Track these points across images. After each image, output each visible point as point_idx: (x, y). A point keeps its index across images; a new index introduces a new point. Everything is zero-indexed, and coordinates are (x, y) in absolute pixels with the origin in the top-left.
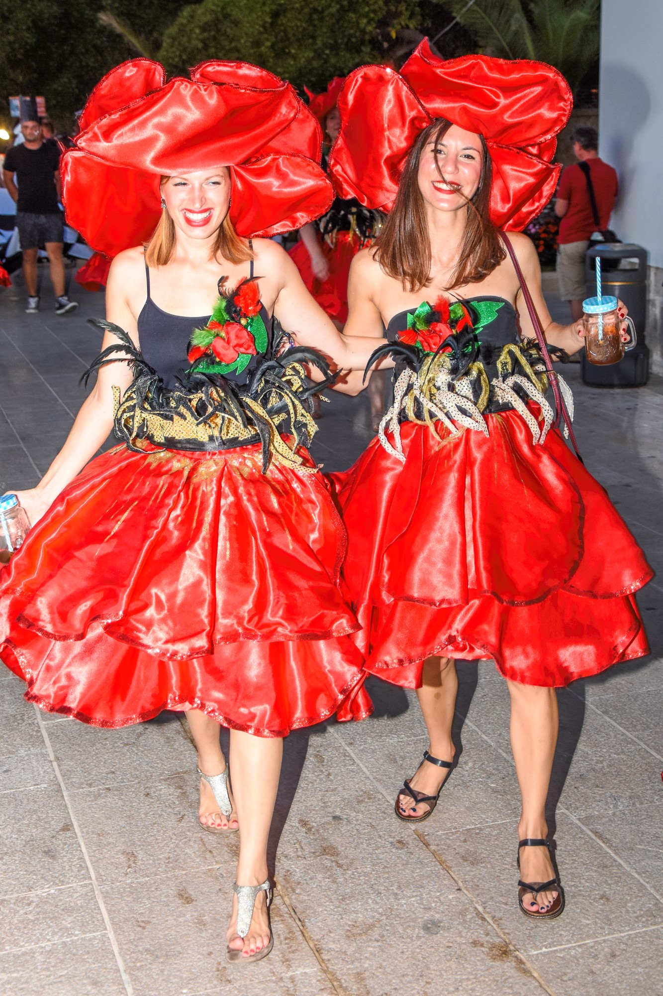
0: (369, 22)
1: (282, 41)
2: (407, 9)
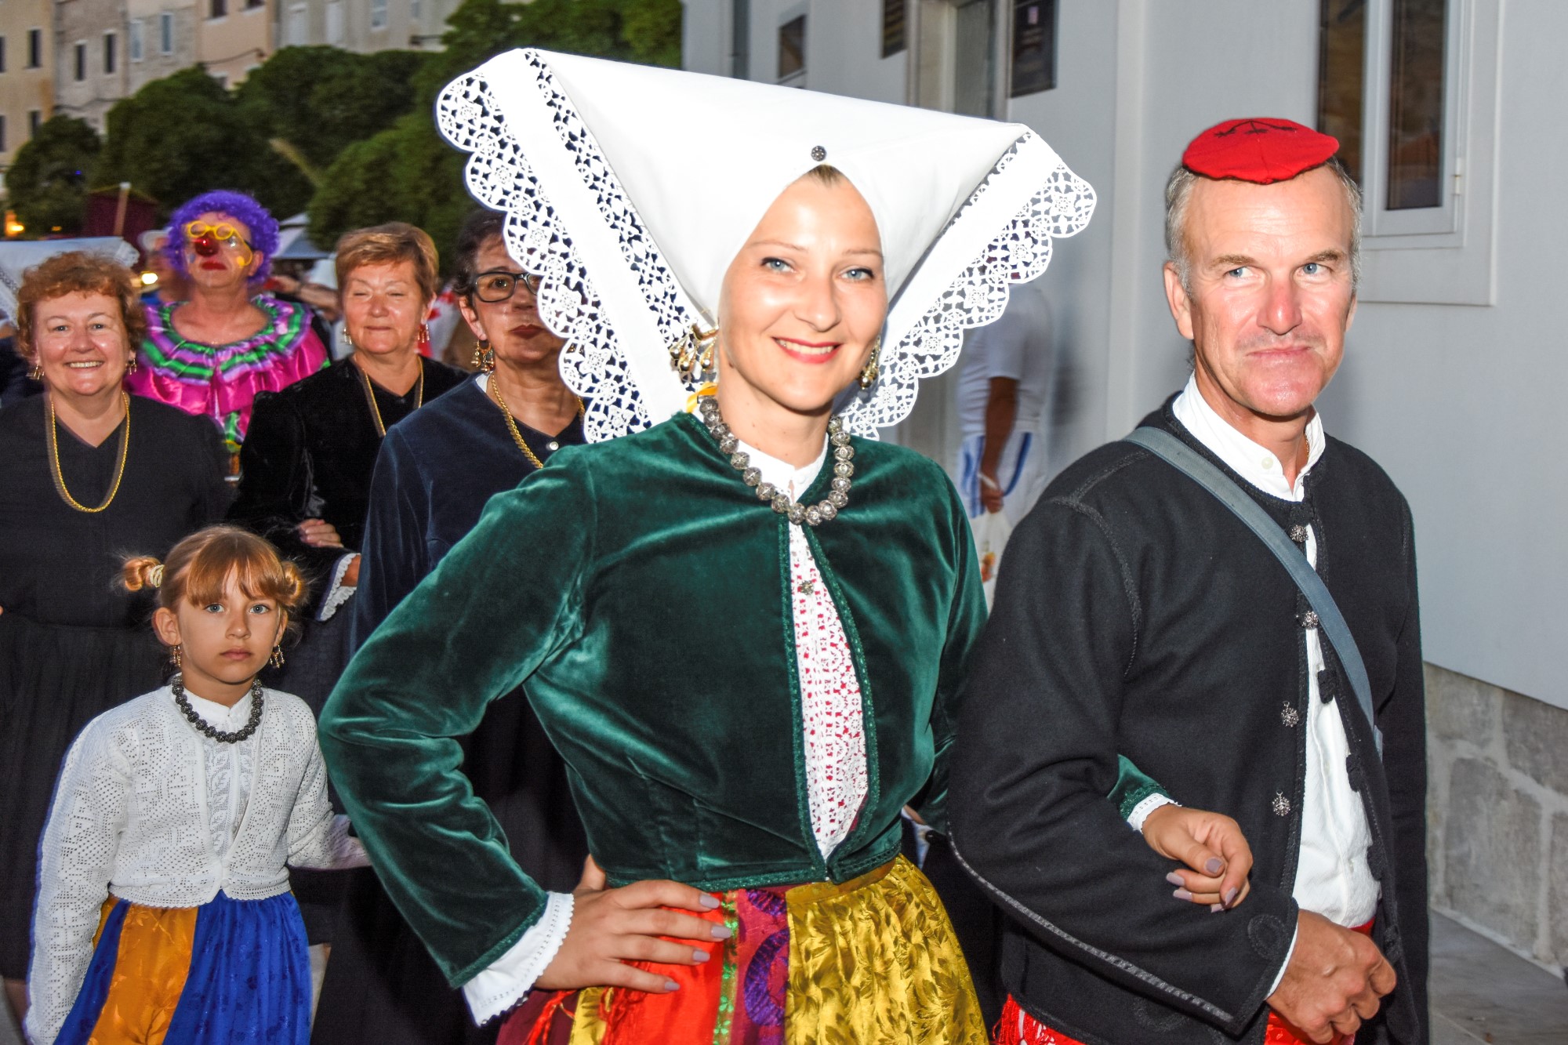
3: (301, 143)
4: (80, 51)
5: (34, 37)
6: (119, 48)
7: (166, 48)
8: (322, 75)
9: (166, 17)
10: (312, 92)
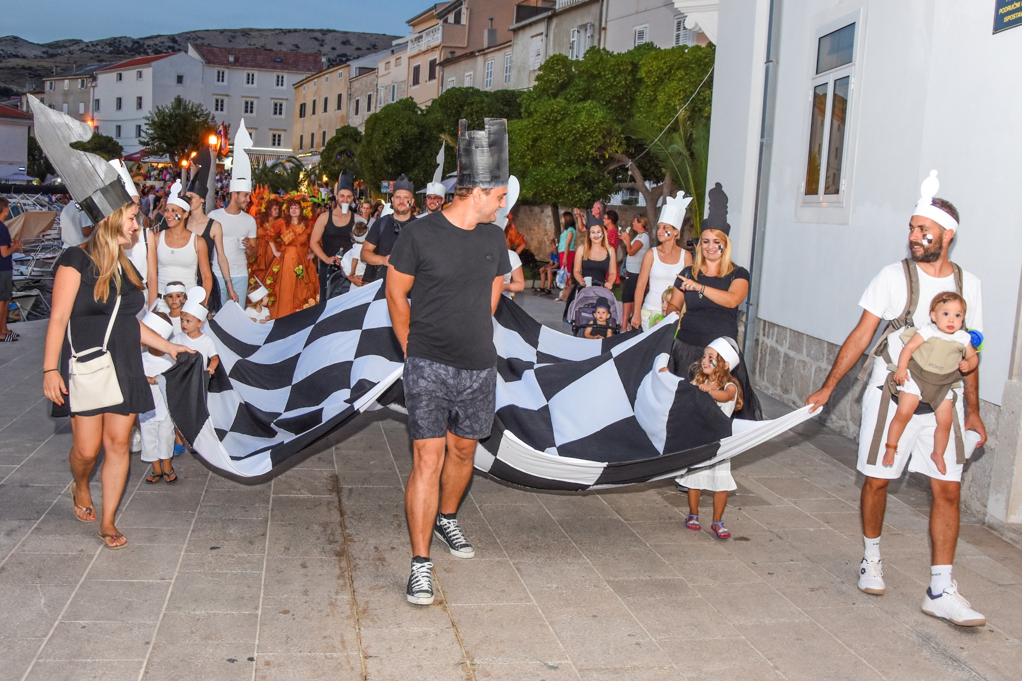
0: (592, 148)
1: (538, 155)
2: (617, 142)
4: (357, 102)
5: (340, 96)
6: (373, 100)
7: (393, 95)
8: (468, 101)
9: (394, 86)
10: (463, 110)
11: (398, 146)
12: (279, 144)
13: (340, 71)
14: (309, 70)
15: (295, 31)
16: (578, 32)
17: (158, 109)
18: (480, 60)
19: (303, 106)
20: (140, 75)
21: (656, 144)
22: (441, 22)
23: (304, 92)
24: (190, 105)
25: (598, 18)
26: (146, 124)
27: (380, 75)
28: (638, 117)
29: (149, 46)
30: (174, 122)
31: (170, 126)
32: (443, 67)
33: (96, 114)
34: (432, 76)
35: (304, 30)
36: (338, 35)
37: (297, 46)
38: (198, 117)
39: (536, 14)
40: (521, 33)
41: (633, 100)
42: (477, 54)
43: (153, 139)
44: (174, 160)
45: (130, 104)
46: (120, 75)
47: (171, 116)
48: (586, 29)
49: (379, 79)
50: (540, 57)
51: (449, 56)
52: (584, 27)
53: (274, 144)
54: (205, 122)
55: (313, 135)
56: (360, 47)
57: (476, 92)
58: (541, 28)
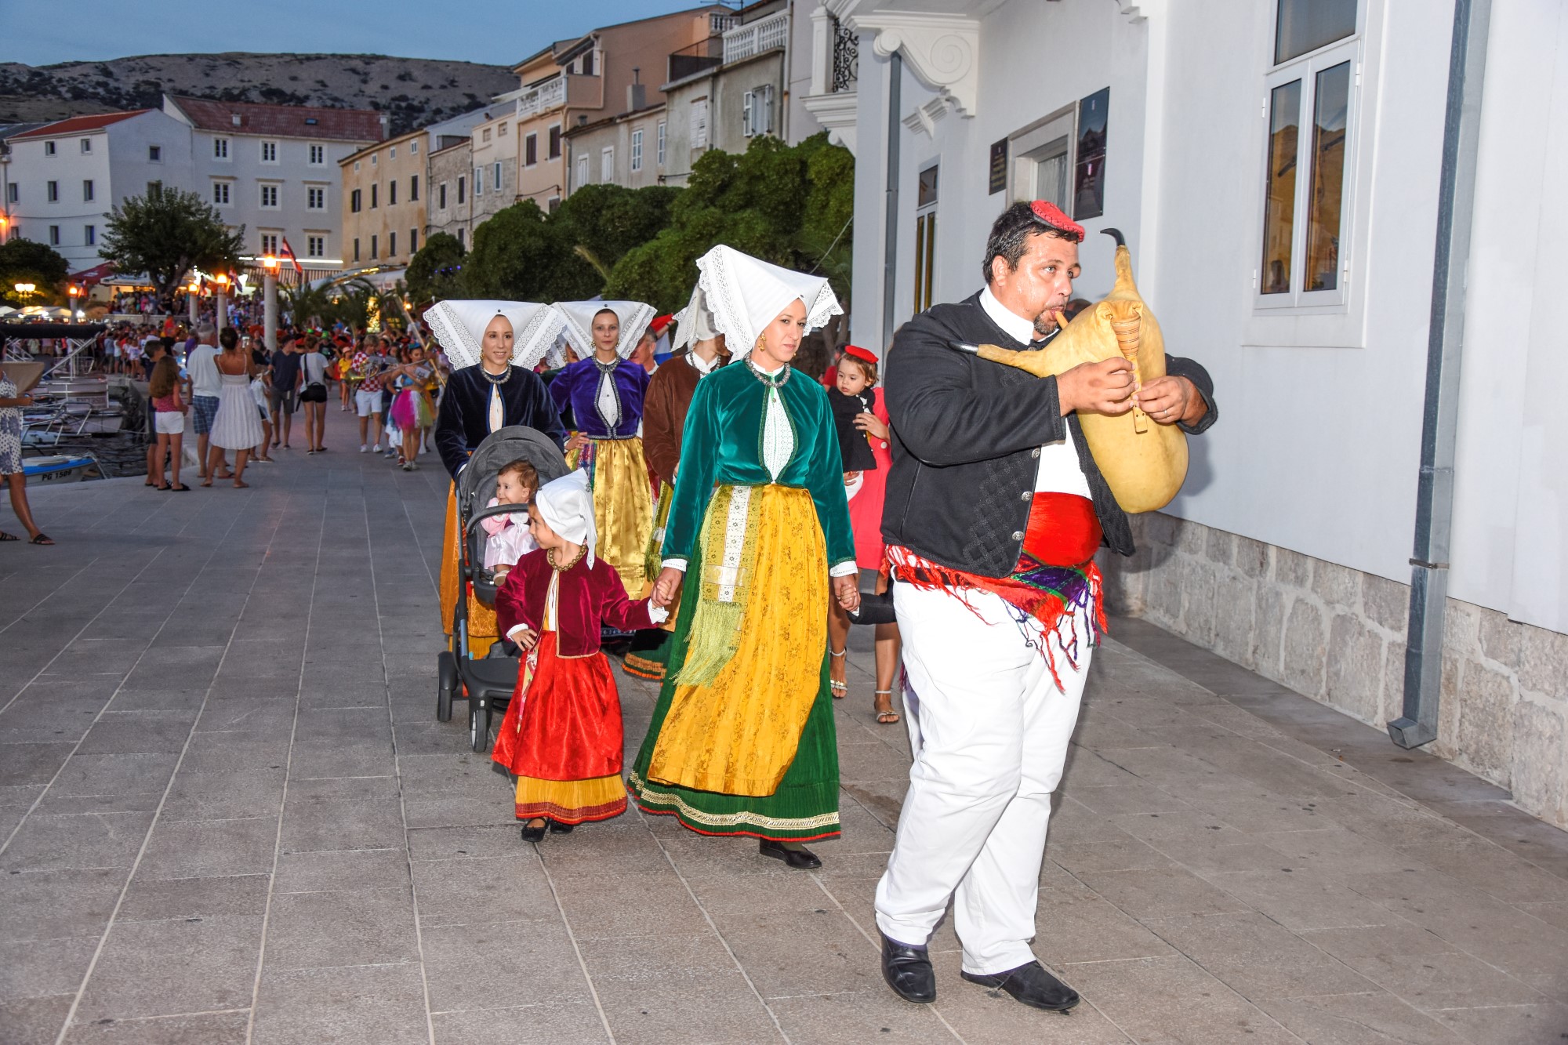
3: (595, 249)
4: (443, 188)
5: (415, 180)
6: (467, 186)
7: (498, 186)
8: (608, 203)
9: (498, 165)
10: (601, 215)
11: (519, 265)
12: (320, 253)
13: (413, 142)
14: (362, 137)
15: (318, 57)
16: (754, 96)
17: (128, 203)
18: (623, 129)
19: (356, 195)
20: (87, 146)
21: (826, 259)
22: (563, 70)
23: (356, 172)
24: (179, 195)
25: (778, 78)
26: (107, 226)
27: (476, 147)
28: (808, 228)
29: (60, 80)
30: (156, 223)
31: (148, 227)
32: (571, 139)
33: (12, 207)
34: (554, 152)
35: (333, 55)
36: (391, 64)
37: (324, 85)
38: (193, 214)
39: (698, 70)
40: (677, 95)
41: (802, 206)
42: (618, 121)
43: (121, 249)
44: (157, 280)
45: (71, 192)
46: (52, 145)
47: (149, 213)
48: (764, 93)
49: (475, 155)
50: (704, 130)
51: (579, 123)
52: (760, 90)
53: (312, 253)
54: (206, 221)
55: (374, 239)
56: (429, 84)
57: (617, 191)
58: (704, 89)
